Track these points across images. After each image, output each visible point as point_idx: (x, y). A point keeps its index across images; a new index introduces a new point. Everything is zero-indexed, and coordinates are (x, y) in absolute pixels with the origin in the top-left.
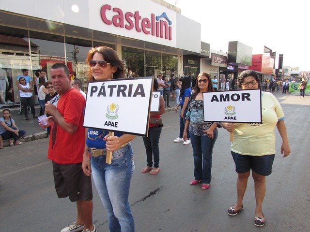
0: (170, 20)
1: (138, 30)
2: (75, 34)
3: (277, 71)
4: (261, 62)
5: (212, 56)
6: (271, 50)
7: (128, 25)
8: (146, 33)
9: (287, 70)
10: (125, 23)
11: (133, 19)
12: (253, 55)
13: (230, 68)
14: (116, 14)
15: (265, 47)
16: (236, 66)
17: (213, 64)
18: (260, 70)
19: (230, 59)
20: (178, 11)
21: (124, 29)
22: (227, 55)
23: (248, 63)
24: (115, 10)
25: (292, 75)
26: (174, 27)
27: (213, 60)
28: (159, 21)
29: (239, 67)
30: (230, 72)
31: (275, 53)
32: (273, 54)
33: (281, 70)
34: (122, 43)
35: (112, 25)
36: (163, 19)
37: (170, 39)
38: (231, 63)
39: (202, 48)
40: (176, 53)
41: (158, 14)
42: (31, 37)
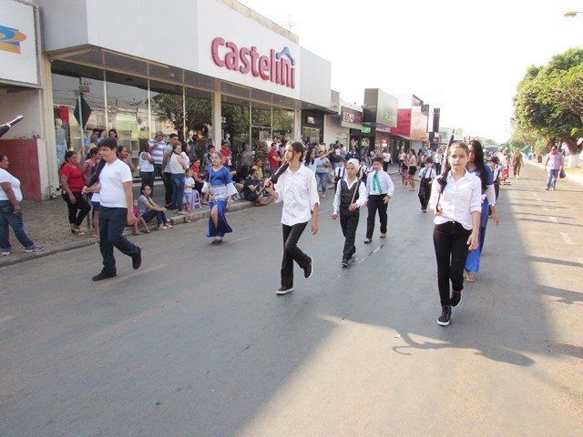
0: (293, 58)
1: (254, 74)
2: (170, 78)
3: (432, 135)
4: (409, 121)
5: (342, 112)
6: (422, 102)
7: (243, 66)
8: (264, 77)
9: (445, 133)
10: (240, 64)
11: (248, 58)
12: (399, 110)
13: (367, 130)
14: (229, 50)
15: (414, 96)
16: (373, 128)
17: (344, 124)
18: (408, 134)
19: (368, 116)
20: (295, 40)
21: (238, 72)
22: (362, 111)
23: (391, 122)
24: (227, 45)
26: (297, 67)
27: (344, 119)
28: (279, 61)
29: (378, 130)
30: (364, 136)
31: (428, 106)
32: (425, 109)
33: (437, 135)
34: (222, 90)
35: (225, 68)
36: (285, 57)
37: (293, 87)
38: (368, 123)
39: (333, 100)
40: (290, 105)
41: (278, 50)
42: (107, 81)
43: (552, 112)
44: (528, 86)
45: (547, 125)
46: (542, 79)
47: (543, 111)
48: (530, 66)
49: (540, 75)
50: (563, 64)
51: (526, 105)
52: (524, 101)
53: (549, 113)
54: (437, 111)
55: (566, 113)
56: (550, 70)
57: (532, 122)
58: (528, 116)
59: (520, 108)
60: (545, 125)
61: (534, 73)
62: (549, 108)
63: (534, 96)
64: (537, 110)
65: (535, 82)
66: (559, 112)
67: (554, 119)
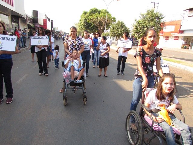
3: (51, 29)
4: (46, 24)
5: (27, 18)
6: (47, 17)
9: (55, 29)
13: (32, 25)
15: (45, 15)
16: (35, 25)
18: (46, 28)
19: (34, 21)
22: (32, 18)
25: (57, 32)
27: (27, 21)
29: (36, 26)
32: (49, 20)
33: (53, 29)
37: (12, 6)
38: (34, 23)
44: (84, 17)
46: (88, 15)
48: (84, 11)
49: (87, 14)
50: (93, 12)
51: (84, 22)
52: (83, 21)
53: (90, 26)
54: (52, 21)
55: (94, 26)
56: (90, 13)
57: (85, 28)
58: (85, 26)
59: (82, 23)
60: (89, 29)
61: (85, 13)
62: (90, 24)
63: (86, 20)
64: (87, 24)
65: (86, 16)
66: (92, 25)
67: (91, 27)
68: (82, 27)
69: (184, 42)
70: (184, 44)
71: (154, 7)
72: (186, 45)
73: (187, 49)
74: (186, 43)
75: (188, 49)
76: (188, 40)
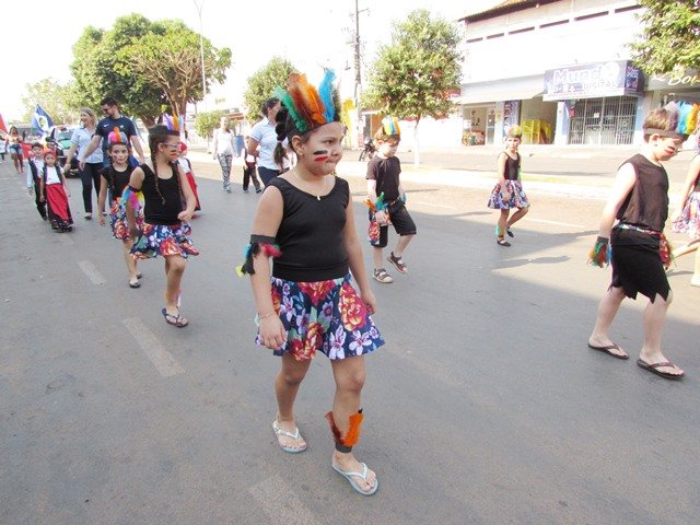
43: (131, 86)
44: (95, 50)
45: (127, 101)
46: (111, 45)
47: (120, 84)
49: (106, 40)
50: (132, 30)
51: (97, 75)
52: (95, 69)
53: (127, 88)
55: (146, 87)
56: (118, 37)
58: (103, 89)
59: (91, 78)
60: (125, 101)
61: (97, 36)
62: (128, 82)
63: (108, 64)
64: (114, 82)
65: (103, 47)
66: (138, 86)
67: (134, 94)
68: (88, 96)
69: (467, 124)
70: (468, 131)
71: (358, 13)
72: (474, 131)
73: (479, 144)
74: (473, 124)
75: (483, 143)
76: (477, 116)
